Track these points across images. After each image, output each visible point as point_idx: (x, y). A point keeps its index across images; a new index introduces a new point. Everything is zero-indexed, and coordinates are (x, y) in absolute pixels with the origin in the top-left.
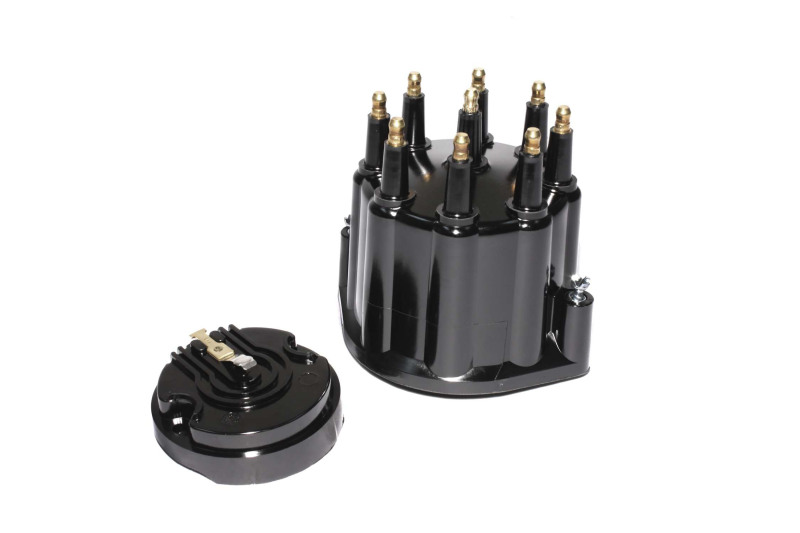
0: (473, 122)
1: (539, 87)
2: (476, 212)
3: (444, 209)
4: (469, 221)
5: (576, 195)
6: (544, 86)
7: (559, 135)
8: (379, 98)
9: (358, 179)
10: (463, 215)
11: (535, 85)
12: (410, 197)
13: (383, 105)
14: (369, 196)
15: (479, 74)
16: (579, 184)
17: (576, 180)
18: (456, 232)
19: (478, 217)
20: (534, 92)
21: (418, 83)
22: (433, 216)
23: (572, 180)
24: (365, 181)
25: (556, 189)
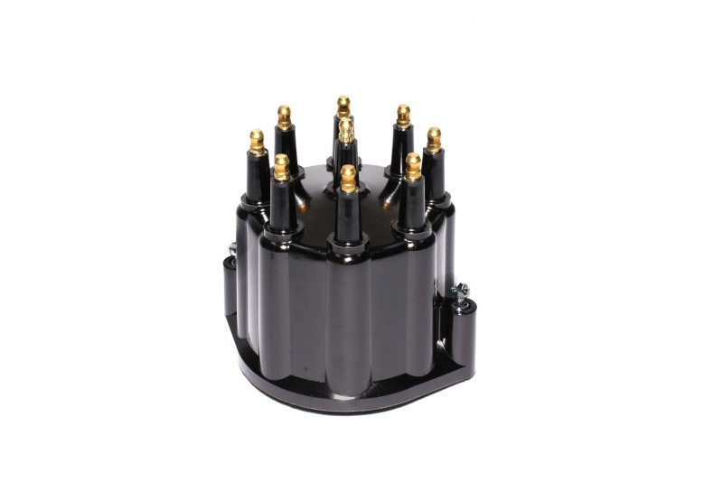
0: (351, 150)
1: (403, 111)
2: (366, 238)
3: (335, 238)
4: (361, 248)
5: (450, 211)
6: (408, 109)
7: (431, 156)
8: (257, 136)
9: (242, 214)
10: (354, 244)
11: (400, 109)
12: (299, 230)
13: (261, 141)
14: (257, 231)
15: (344, 102)
16: (453, 200)
17: (449, 196)
18: (348, 260)
19: (368, 243)
20: (400, 116)
21: (288, 116)
22: (325, 246)
23: (445, 197)
24: (249, 216)
25: (431, 206)
